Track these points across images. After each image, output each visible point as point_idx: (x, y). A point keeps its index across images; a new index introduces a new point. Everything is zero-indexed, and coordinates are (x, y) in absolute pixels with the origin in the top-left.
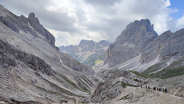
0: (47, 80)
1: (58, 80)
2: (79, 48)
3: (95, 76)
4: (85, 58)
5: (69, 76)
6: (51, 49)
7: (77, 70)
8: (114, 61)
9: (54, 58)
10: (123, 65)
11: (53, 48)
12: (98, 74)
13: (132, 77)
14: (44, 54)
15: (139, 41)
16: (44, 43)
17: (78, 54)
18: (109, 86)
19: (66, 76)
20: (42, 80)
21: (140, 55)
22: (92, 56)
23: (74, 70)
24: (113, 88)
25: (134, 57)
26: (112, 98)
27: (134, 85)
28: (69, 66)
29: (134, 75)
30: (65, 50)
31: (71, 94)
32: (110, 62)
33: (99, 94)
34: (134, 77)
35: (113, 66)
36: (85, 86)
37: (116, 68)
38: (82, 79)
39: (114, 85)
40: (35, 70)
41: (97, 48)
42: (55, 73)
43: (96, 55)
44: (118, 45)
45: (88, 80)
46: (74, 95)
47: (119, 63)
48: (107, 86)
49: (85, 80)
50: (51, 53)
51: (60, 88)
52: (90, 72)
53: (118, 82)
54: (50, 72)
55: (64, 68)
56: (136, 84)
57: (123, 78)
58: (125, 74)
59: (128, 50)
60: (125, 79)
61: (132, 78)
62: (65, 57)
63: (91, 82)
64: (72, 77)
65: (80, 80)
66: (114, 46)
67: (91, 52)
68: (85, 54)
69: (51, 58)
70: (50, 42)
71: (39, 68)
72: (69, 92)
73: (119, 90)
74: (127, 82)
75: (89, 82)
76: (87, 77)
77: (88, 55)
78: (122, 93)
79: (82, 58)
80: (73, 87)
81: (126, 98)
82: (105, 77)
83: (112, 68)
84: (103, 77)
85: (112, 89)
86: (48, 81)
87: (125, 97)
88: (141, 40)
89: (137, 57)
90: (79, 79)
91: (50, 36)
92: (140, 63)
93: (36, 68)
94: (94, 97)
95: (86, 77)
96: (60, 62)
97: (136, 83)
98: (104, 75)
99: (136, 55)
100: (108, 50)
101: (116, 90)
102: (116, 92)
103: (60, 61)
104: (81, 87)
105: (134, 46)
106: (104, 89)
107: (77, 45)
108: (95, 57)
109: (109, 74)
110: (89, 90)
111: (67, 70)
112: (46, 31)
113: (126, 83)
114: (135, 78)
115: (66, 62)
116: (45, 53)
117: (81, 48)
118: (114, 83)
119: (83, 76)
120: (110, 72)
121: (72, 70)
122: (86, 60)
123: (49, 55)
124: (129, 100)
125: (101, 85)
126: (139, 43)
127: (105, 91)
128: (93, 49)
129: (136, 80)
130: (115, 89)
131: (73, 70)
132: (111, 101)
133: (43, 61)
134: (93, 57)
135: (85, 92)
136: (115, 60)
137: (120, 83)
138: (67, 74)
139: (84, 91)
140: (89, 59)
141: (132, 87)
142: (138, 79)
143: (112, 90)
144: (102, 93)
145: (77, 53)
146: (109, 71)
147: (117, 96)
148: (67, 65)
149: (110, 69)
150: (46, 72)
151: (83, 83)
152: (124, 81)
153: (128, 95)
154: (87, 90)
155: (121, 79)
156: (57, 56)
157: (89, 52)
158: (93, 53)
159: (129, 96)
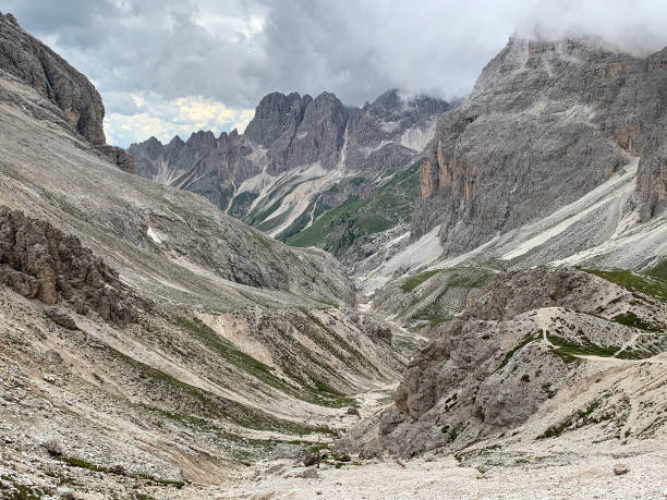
0: (114, 353)
1: (168, 345)
2: (250, 152)
3: (365, 308)
4: (292, 206)
5: (221, 320)
6: (88, 164)
7: (258, 282)
8: (472, 214)
9: (115, 221)
10: (528, 238)
11: (95, 160)
12: (381, 298)
13: (604, 304)
14: (48, 196)
15: (622, 83)
16: (36, 131)
17: (247, 185)
18: (482, 360)
19: (207, 319)
20: (89, 351)
21: (632, 169)
22: (334, 189)
23: (238, 280)
24: (507, 369)
25: (596, 184)
26: (507, 423)
27: (623, 349)
28: (207, 261)
29: (613, 290)
30: (164, 165)
31: (257, 420)
32: (451, 224)
33: (424, 411)
34: (614, 302)
35: (467, 247)
36: (318, 371)
37: (487, 257)
38: (296, 335)
39: (510, 354)
40: (37, 296)
41: (362, 142)
42: (148, 306)
43: (356, 182)
44: (495, 115)
45: (330, 339)
46: (274, 424)
47: (506, 221)
48: (467, 364)
49: (313, 336)
50: (89, 188)
51: (194, 392)
52: (334, 290)
53: (529, 338)
54: (120, 306)
55: (181, 276)
56: (632, 342)
57: (554, 311)
58: (564, 288)
59: (553, 144)
60: (570, 317)
61: (601, 310)
62: (174, 208)
63: (352, 344)
64: (242, 326)
65: (289, 338)
66: (471, 120)
67: (328, 166)
68: (294, 184)
69: (96, 223)
70: (74, 118)
71: (58, 287)
72: (245, 409)
73: (542, 379)
74: (580, 332)
75: (337, 347)
76: (324, 319)
77: (308, 186)
78: (559, 394)
79: (277, 205)
80: (256, 380)
81: (584, 417)
82: (423, 314)
83: (462, 258)
84: (413, 311)
85: (503, 377)
86: (123, 356)
87: (582, 415)
88: (633, 78)
89: (615, 180)
90: (282, 333)
91: (67, 87)
92: (635, 215)
93: (40, 288)
94: (395, 424)
95: (318, 322)
96: (150, 240)
97: (633, 339)
98: (415, 301)
99: (608, 171)
100: (433, 147)
101: (526, 378)
102: (525, 394)
103: (150, 232)
104: (300, 380)
105: (591, 116)
106: (454, 381)
107: (235, 131)
108: (353, 199)
109: (450, 291)
110: (344, 390)
111: (203, 286)
112: (42, 51)
113: (578, 340)
114: (625, 308)
115: (185, 239)
116: (57, 191)
117: (266, 146)
118: (506, 344)
119: (300, 314)
120: (452, 284)
121: (226, 282)
122: (303, 219)
123: (78, 204)
124: (604, 427)
125: (433, 357)
126: (624, 93)
127: (460, 392)
128: (339, 146)
129: (630, 321)
130: (520, 376)
131: (233, 284)
132: (501, 442)
133: (73, 241)
134: (341, 198)
135: (326, 404)
136: (481, 210)
137: (545, 342)
138: (206, 310)
139: (316, 401)
140: (316, 214)
141: (612, 359)
142: (640, 313)
143: (502, 382)
144: (442, 402)
145: (240, 180)
146: (445, 277)
147: (535, 410)
148: (193, 257)
149: (452, 262)
150: (97, 306)
151: (308, 354)
152: (566, 330)
153: (595, 405)
154: (335, 393)
155: (545, 317)
156: (128, 206)
157: (316, 169)
158: (338, 175)
159: (605, 408)
